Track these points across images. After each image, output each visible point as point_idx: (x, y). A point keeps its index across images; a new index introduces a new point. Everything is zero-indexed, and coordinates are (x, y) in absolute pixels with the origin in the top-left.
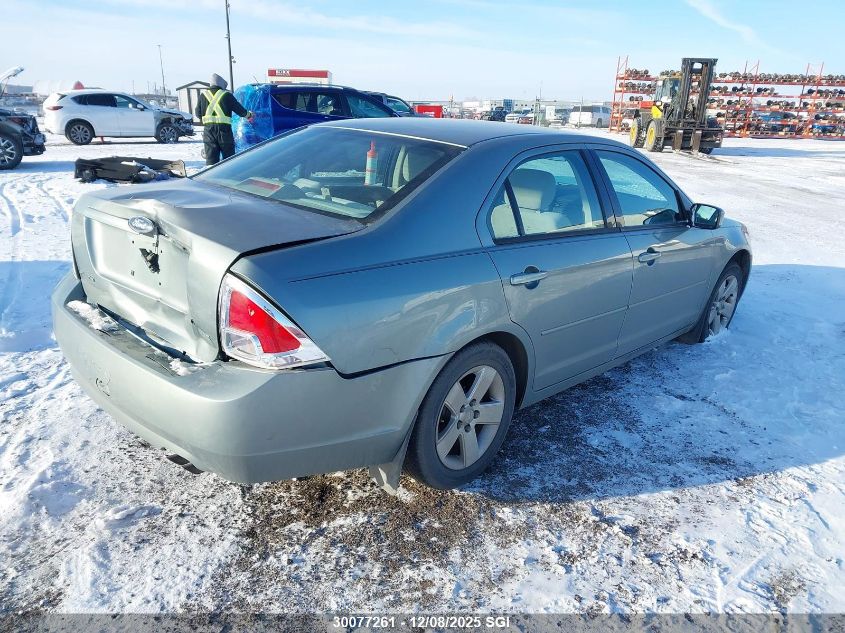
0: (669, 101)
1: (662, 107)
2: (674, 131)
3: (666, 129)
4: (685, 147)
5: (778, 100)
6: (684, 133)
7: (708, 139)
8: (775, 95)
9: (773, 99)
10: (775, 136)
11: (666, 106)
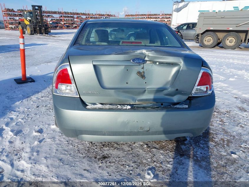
0: (30, 19)
1: (29, 21)
2: (36, 28)
3: (33, 28)
4: (41, 33)
5: (54, 18)
6: (39, 29)
7: (47, 30)
8: (53, 17)
9: (53, 18)
10: (57, 29)
11: (30, 20)
